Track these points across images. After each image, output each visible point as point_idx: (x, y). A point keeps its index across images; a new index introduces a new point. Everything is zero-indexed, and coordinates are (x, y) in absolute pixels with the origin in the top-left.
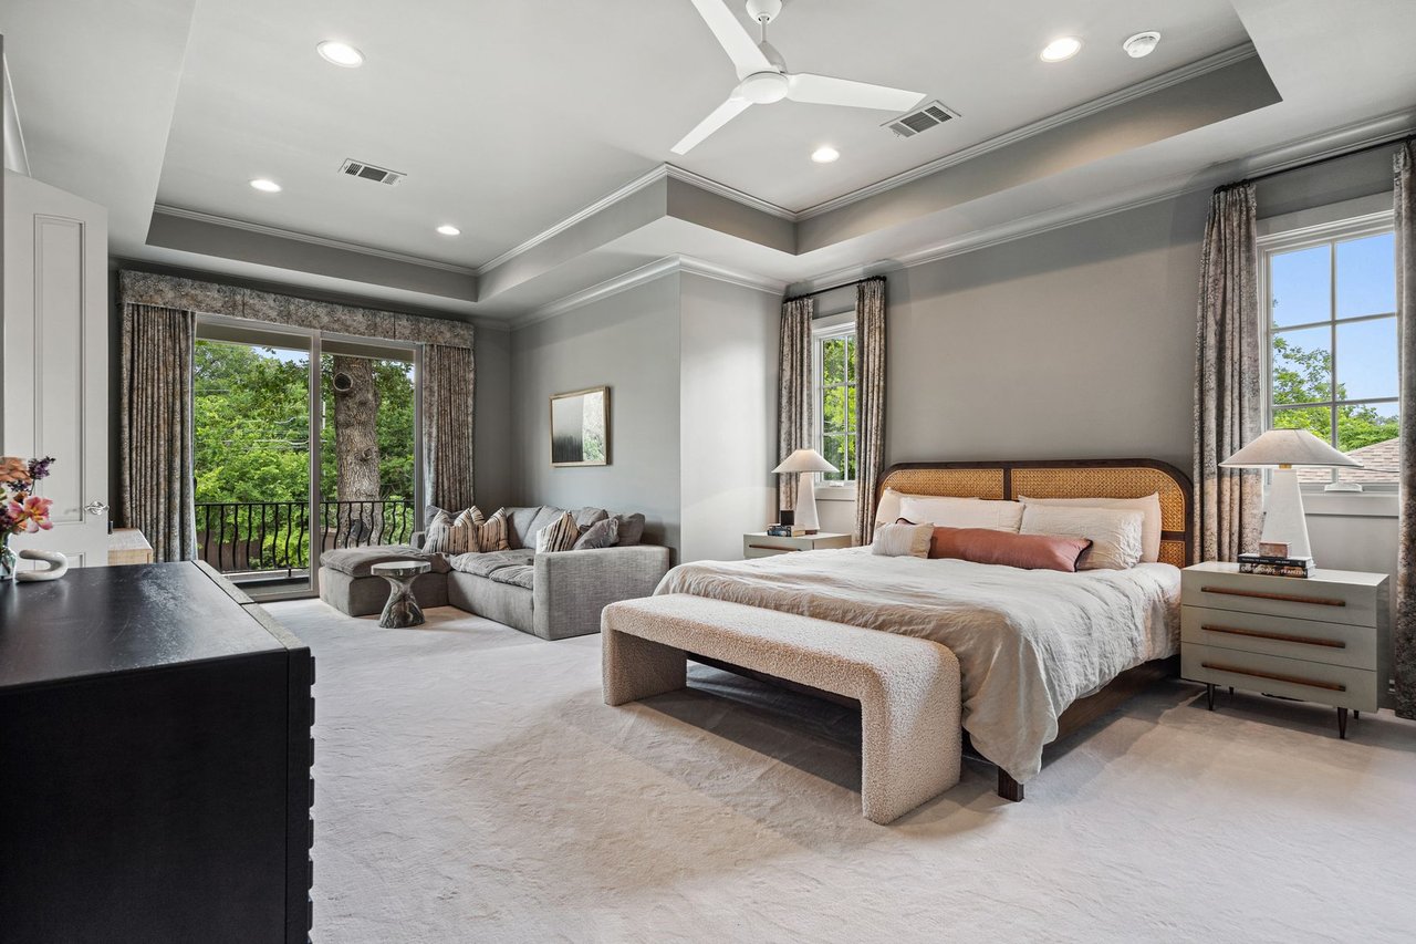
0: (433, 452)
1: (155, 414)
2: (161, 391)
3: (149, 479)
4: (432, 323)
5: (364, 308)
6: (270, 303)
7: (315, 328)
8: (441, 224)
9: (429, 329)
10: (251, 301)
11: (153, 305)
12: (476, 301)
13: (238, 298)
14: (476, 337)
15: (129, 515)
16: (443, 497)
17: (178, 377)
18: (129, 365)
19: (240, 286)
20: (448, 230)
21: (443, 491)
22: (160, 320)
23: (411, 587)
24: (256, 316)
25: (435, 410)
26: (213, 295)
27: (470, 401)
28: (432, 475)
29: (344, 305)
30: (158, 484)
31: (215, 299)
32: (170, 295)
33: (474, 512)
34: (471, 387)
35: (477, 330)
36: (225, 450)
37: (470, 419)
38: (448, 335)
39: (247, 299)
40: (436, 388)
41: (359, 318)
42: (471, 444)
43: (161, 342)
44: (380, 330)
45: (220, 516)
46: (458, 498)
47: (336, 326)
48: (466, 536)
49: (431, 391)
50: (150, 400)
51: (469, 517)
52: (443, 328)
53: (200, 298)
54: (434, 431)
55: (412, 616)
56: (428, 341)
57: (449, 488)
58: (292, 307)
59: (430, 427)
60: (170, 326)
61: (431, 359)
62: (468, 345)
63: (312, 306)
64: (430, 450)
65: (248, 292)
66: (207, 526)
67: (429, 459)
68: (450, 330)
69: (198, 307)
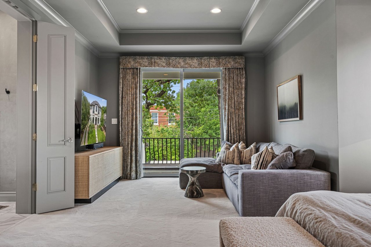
0: (226, 117)
1: (129, 106)
2: (130, 97)
3: (127, 129)
4: (225, 58)
5: (197, 57)
6: (163, 61)
7: (179, 68)
8: (212, 8)
9: (224, 62)
10: (157, 61)
11: (128, 67)
12: (241, 44)
13: (153, 60)
14: (246, 62)
15: (121, 142)
16: (231, 137)
17: (135, 92)
18: (122, 89)
19: (153, 56)
20: (216, 11)
21: (231, 134)
22: (130, 72)
23: (197, 179)
24: (158, 66)
25: (227, 98)
26: (145, 60)
27: (243, 92)
28: (226, 127)
29: (189, 57)
30: (129, 131)
31: (146, 62)
32: (132, 63)
33: (241, 145)
34: (244, 85)
35: (246, 59)
36: (205, 119)
37: (243, 101)
38: (233, 63)
39: (156, 60)
40: (227, 88)
41: (195, 61)
42: (244, 112)
43: (130, 80)
44: (203, 65)
45: (204, 141)
46: (238, 137)
47: (186, 66)
48: (233, 156)
49: (226, 89)
50: (127, 101)
51: (237, 147)
52: (230, 60)
53: (141, 62)
54: (227, 107)
55: (196, 193)
56: (223, 67)
57: (234, 133)
58: (171, 61)
59: (225, 105)
60: (133, 74)
61: (225, 75)
62: (242, 66)
63: (178, 59)
64: (225, 115)
65: (156, 57)
66: (201, 144)
67: (225, 119)
68: (233, 61)
69: (141, 66)
